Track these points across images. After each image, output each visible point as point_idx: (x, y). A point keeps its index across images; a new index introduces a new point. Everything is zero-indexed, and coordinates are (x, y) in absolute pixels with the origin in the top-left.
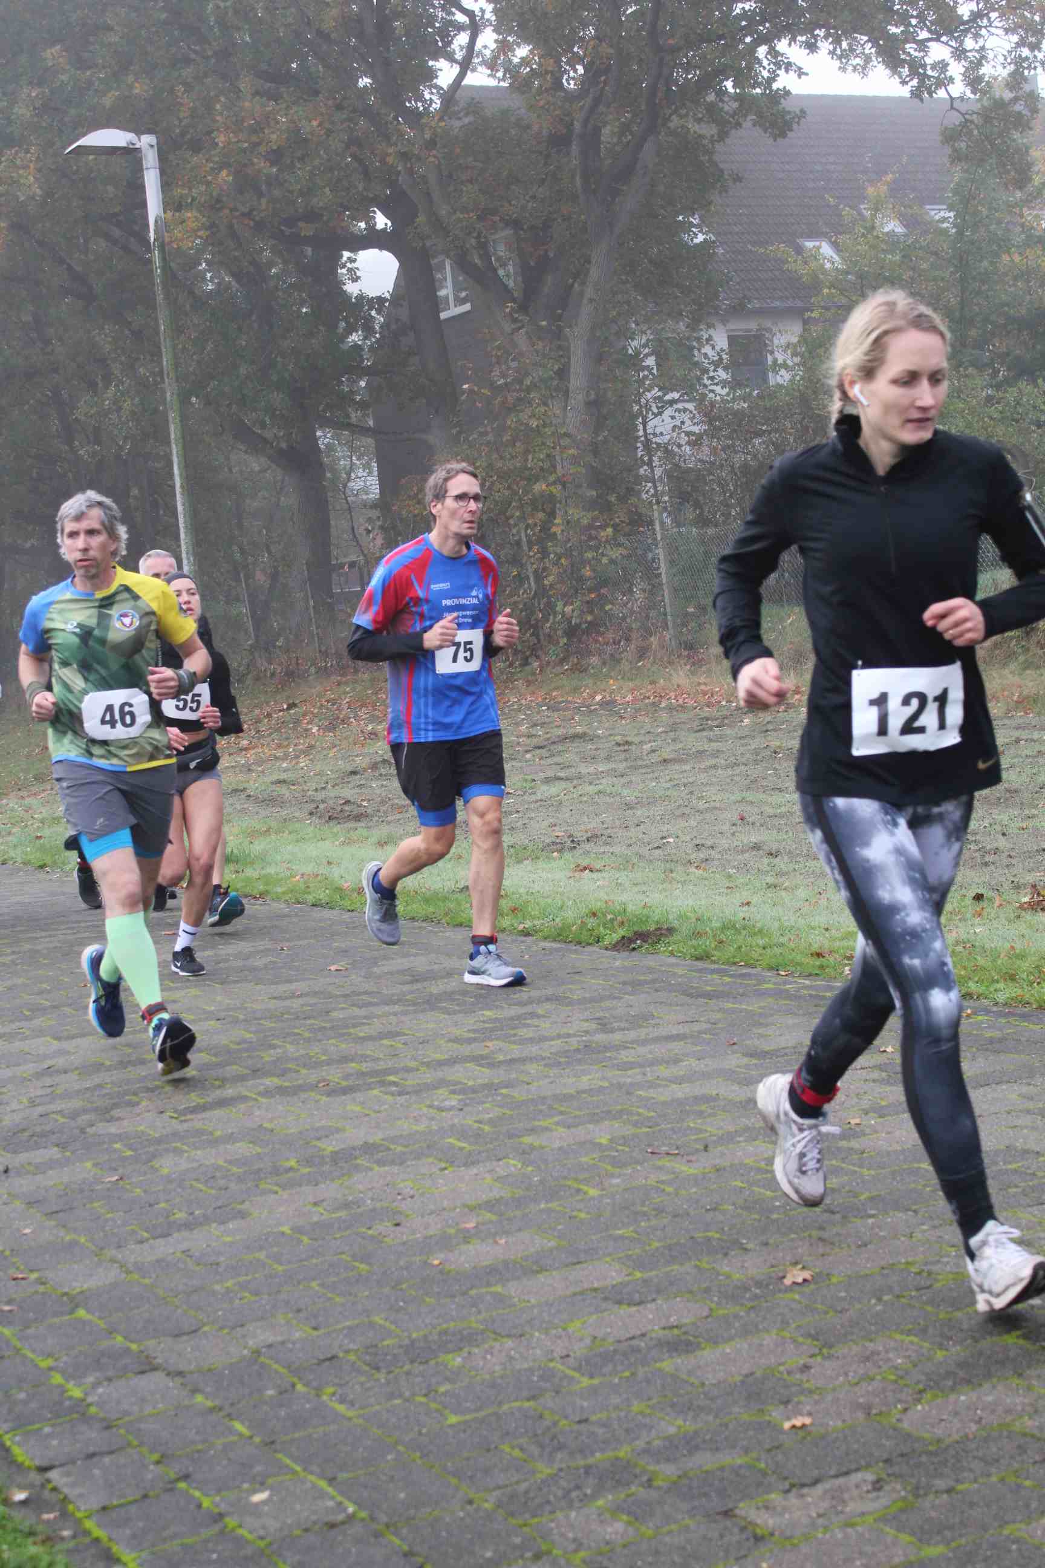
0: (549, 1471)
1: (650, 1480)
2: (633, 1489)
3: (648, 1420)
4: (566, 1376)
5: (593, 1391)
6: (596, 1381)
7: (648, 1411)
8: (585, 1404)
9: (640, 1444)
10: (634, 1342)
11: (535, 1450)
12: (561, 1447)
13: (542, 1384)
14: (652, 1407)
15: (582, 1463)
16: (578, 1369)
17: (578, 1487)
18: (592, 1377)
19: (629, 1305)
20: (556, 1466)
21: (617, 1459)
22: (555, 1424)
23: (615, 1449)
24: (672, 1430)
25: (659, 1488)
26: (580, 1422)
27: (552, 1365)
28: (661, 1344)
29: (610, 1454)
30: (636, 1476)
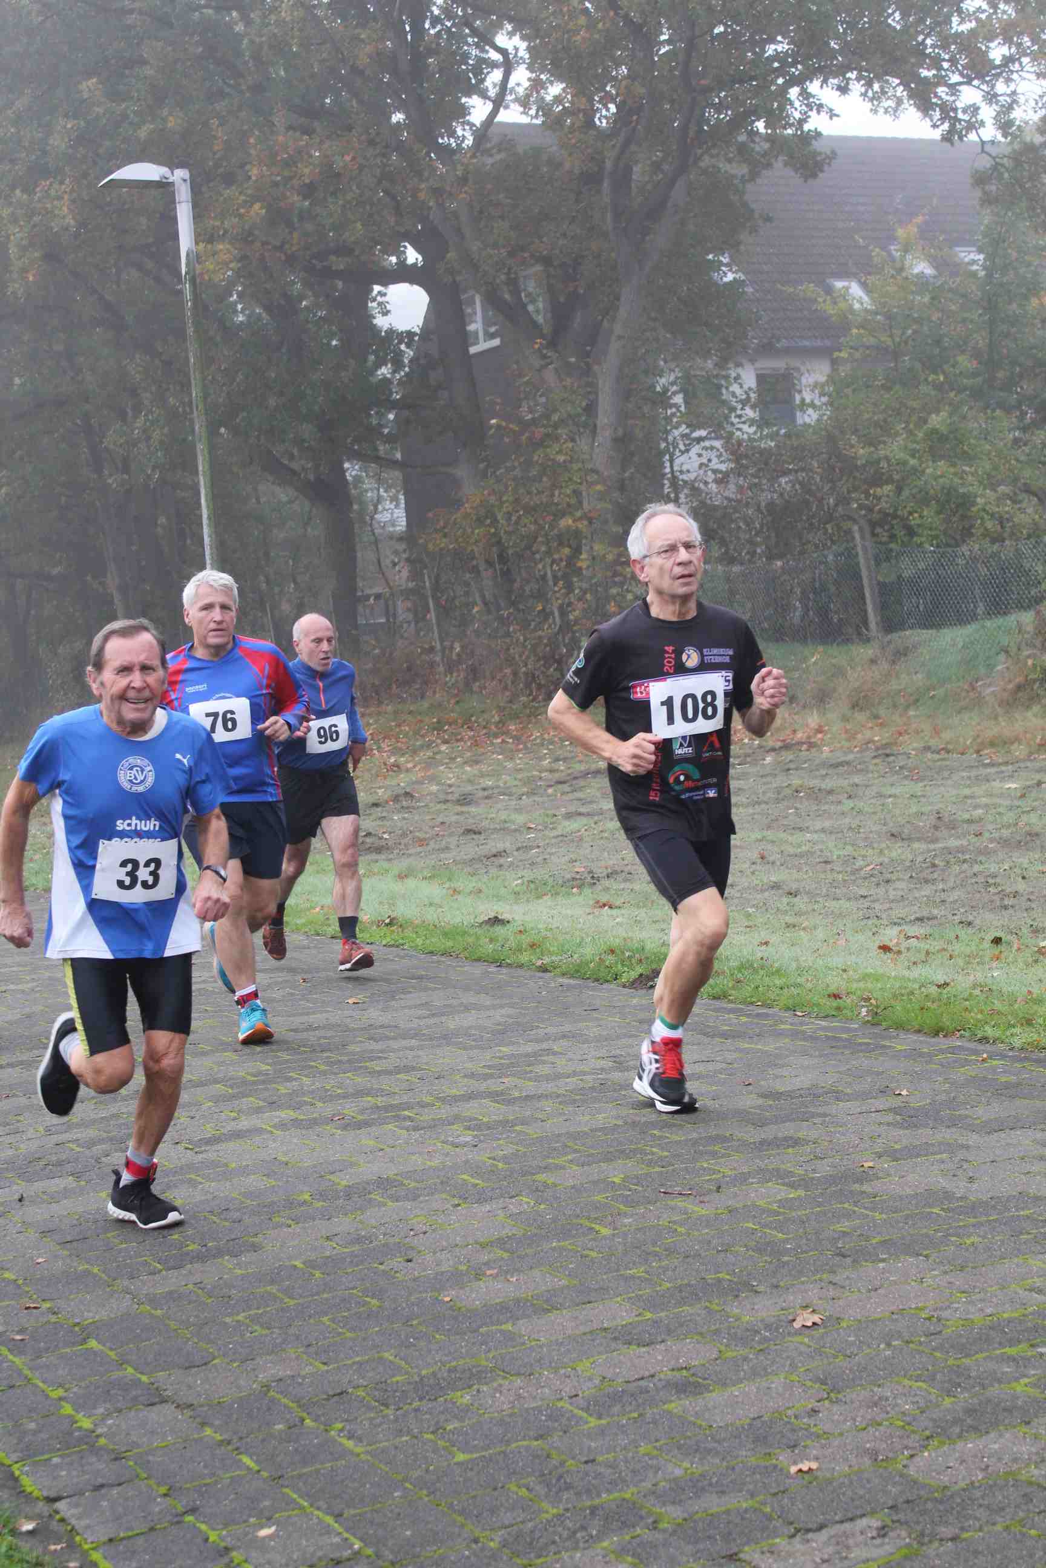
0: (555, 1511)
1: (655, 1522)
2: (638, 1531)
3: (655, 1462)
4: (574, 1416)
5: (602, 1432)
6: (603, 1422)
7: (655, 1452)
8: (593, 1444)
9: (647, 1485)
10: (641, 1383)
11: (541, 1490)
12: (568, 1487)
13: (550, 1423)
14: (660, 1449)
15: (589, 1503)
16: (586, 1410)
17: (583, 1528)
18: (600, 1417)
19: (639, 1345)
20: (561, 1507)
21: (624, 1499)
22: (562, 1463)
23: (621, 1490)
24: (678, 1472)
25: (664, 1531)
26: (586, 1462)
27: (560, 1404)
28: (669, 1385)
29: (616, 1495)
30: (642, 1518)
